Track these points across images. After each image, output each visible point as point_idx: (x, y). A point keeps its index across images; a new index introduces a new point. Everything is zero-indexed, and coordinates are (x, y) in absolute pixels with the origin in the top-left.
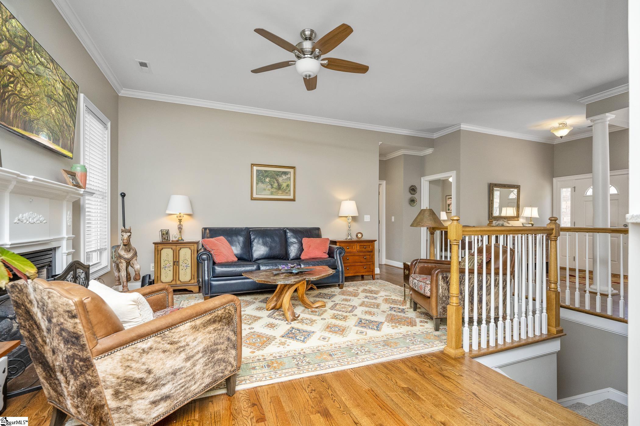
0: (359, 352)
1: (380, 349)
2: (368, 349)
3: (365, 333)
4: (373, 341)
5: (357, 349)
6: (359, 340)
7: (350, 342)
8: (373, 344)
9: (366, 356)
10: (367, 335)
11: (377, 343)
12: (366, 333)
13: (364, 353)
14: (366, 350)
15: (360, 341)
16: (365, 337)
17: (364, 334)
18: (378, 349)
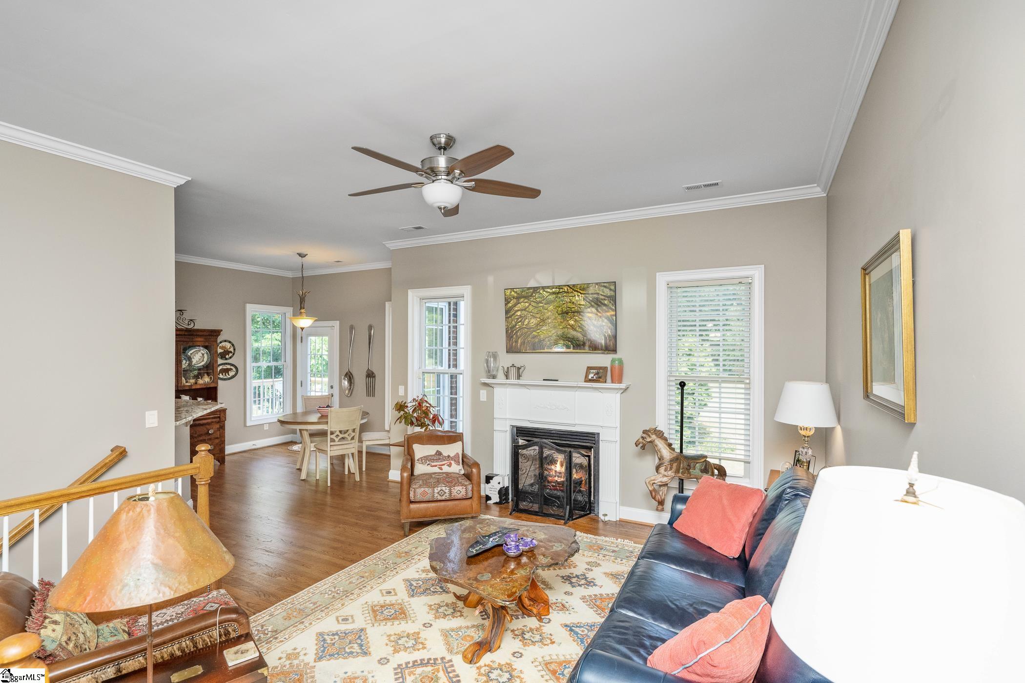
0: (333, 590)
1: (310, 602)
2: (326, 597)
3: (340, 621)
4: (322, 611)
5: (337, 593)
6: (343, 605)
7: (352, 599)
8: (321, 607)
9: (324, 587)
10: (335, 619)
11: (316, 609)
12: (338, 621)
13: (328, 590)
14: (327, 594)
15: (340, 605)
16: (338, 614)
17: (340, 619)
18: (312, 601)
